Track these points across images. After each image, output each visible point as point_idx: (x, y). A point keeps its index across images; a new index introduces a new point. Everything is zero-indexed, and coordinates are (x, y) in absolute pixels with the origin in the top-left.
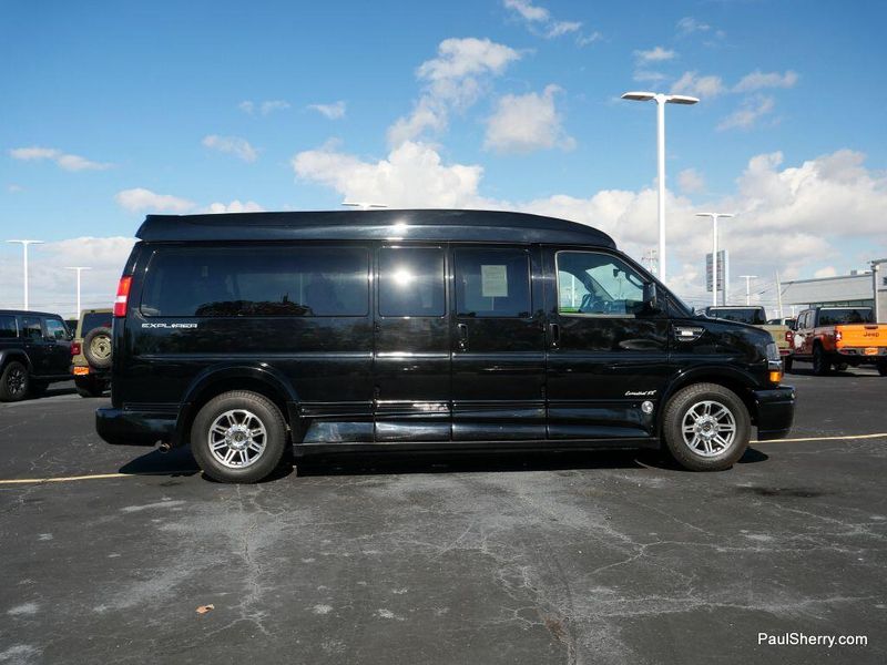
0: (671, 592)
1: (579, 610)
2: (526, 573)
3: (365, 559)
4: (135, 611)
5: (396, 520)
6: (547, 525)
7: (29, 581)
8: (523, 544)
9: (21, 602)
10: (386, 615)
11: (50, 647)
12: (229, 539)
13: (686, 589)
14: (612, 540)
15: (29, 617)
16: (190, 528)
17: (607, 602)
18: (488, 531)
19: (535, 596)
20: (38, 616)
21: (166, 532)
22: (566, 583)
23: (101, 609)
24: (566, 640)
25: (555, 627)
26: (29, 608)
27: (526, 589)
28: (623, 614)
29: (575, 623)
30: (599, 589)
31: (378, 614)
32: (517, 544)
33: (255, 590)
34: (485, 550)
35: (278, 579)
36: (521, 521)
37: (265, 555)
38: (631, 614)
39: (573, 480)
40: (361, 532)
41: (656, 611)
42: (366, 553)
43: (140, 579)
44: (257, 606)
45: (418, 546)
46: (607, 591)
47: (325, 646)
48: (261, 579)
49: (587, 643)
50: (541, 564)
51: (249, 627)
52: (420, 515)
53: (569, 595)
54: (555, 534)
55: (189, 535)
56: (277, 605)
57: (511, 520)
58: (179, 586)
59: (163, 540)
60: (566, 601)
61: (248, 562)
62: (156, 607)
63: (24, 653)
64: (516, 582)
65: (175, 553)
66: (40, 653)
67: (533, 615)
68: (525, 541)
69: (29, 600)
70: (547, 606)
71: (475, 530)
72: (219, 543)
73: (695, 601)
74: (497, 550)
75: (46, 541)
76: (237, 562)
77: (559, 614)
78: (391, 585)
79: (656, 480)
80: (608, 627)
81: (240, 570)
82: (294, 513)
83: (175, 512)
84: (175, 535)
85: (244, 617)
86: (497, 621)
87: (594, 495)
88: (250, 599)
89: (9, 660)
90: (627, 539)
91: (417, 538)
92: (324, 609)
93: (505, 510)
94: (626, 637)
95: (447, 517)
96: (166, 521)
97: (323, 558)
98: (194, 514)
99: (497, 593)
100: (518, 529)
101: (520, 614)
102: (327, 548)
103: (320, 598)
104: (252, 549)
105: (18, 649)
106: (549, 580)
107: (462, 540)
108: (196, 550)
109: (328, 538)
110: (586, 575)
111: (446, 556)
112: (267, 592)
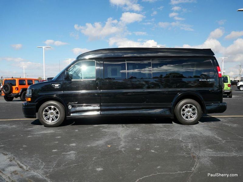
0: (228, 152)
1: (202, 154)
2: (190, 145)
3: (150, 139)
4: (96, 147)
5: (159, 131)
6: (199, 134)
7: (73, 139)
8: (191, 138)
9: (72, 143)
10: (153, 151)
11: (78, 152)
12: (117, 133)
13: (233, 151)
14: (216, 139)
15: (74, 146)
16: (109, 130)
17: (210, 153)
18: (182, 135)
19: (191, 150)
20: (76, 146)
21: (103, 131)
22: (200, 148)
23: (89, 146)
24: (196, 160)
25: (194, 157)
26: (74, 145)
27: (189, 148)
28: (213, 156)
29: (199, 156)
30: (208, 150)
31: (151, 151)
32: (189, 138)
33: (123, 144)
34: (180, 139)
35: (128, 142)
36: (192, 133)
37: (126, 137)
38: (215, 156)
39: (210, 124)
40: (150, 133)
41: (222, 155)
42: (150, 138)
43: (97, 140)
44: (123, 147)
45: (163, 137)
46: (210, 150)
47: (137, 156)
48: (124, 142)
49: (201, 161)
50: (195, 143)
51: (121, 151)
52: (165, 130)
53: (200, 150)
54: (201, 137)
55: (109, 132)
56: (127, 148)
57: (189, 133)
58: (106, 142)
59: (102, 133)
60: (199, 152)
61: (121, 138)
62: (101, 146)
63: (73, 153)
64: (186, 147)
65: (105, 135)
66: (76, 153)
67: (189, 154)
68: (192, 138)
69: (74, 143)
70: (193, 152)
71: (179, 134)
72: (115, 134)
73: (234, 154)
74: (184, 139)
75: (77, 132)
76: (119, 138)
77: (196, 154)
78: (155, 145)
79: (235, 125)
80: (208, 158)
81: (119, 140)
82: (134, 128)
83: (105, 127)
84: (105, 132)
85: (120, 149)
86: (179, 154)
87: (215, 128)
88: (121, 146)
89: (70, 154)
90: (220, 139)
91: (164, 135)
92: (138, 149)
93: (189, 130)
94: (212, 160)
95: (172, 131)
96: (104, 129)
97: (139, 138)
98: (110, 127)
99: (181, 149)
100: (191, 135)
101: (186, 153)
102: (141, 136)
103: (138, 147)
104: (123, 136)
105: (72, 152)
106: (195, 147)
107: (175, 137)
108: (110, 135)
109: (141, 134)
110: (206, 146)
111: (170, 140)
112: (126, 145)
